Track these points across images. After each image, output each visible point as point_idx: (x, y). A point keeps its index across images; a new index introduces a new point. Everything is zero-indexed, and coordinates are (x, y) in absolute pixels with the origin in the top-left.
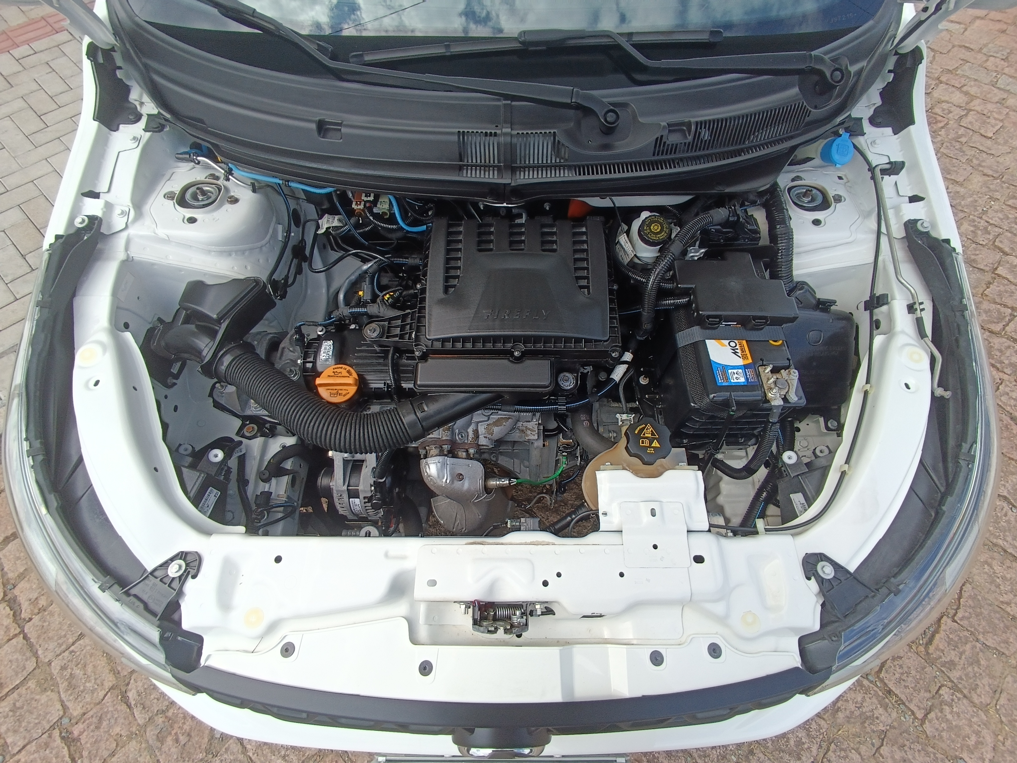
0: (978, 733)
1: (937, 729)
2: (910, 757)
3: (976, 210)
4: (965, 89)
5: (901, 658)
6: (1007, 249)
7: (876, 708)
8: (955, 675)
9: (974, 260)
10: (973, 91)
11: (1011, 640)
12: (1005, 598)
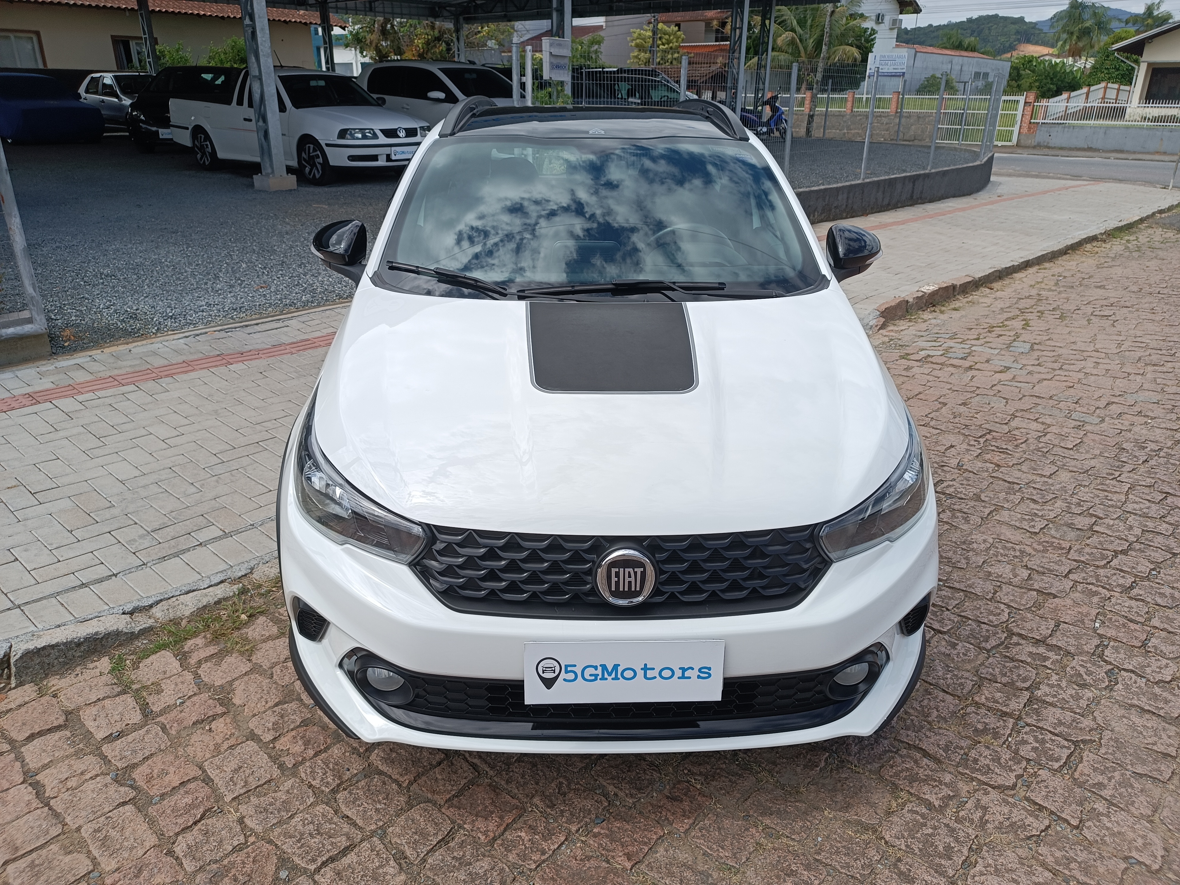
0: (1144, 837)
1: (1098, 835)
2: (1073, 855)
3: (1066, 492)
4: (1039, 420)
5: (1045, 781)
6: (1101, 515)
7: (1026, 818)
8: (1106, 793)
9: (1072, 523)
10: (1048, 421)
11: (1163, 768)
12: (1150, 740)
